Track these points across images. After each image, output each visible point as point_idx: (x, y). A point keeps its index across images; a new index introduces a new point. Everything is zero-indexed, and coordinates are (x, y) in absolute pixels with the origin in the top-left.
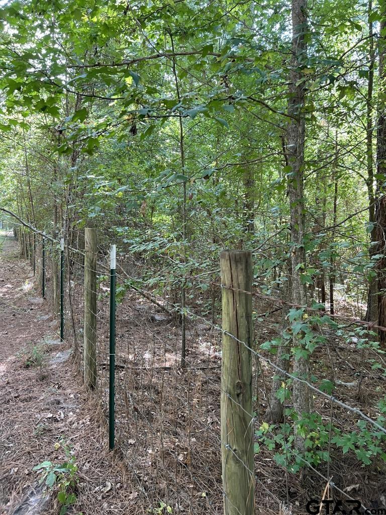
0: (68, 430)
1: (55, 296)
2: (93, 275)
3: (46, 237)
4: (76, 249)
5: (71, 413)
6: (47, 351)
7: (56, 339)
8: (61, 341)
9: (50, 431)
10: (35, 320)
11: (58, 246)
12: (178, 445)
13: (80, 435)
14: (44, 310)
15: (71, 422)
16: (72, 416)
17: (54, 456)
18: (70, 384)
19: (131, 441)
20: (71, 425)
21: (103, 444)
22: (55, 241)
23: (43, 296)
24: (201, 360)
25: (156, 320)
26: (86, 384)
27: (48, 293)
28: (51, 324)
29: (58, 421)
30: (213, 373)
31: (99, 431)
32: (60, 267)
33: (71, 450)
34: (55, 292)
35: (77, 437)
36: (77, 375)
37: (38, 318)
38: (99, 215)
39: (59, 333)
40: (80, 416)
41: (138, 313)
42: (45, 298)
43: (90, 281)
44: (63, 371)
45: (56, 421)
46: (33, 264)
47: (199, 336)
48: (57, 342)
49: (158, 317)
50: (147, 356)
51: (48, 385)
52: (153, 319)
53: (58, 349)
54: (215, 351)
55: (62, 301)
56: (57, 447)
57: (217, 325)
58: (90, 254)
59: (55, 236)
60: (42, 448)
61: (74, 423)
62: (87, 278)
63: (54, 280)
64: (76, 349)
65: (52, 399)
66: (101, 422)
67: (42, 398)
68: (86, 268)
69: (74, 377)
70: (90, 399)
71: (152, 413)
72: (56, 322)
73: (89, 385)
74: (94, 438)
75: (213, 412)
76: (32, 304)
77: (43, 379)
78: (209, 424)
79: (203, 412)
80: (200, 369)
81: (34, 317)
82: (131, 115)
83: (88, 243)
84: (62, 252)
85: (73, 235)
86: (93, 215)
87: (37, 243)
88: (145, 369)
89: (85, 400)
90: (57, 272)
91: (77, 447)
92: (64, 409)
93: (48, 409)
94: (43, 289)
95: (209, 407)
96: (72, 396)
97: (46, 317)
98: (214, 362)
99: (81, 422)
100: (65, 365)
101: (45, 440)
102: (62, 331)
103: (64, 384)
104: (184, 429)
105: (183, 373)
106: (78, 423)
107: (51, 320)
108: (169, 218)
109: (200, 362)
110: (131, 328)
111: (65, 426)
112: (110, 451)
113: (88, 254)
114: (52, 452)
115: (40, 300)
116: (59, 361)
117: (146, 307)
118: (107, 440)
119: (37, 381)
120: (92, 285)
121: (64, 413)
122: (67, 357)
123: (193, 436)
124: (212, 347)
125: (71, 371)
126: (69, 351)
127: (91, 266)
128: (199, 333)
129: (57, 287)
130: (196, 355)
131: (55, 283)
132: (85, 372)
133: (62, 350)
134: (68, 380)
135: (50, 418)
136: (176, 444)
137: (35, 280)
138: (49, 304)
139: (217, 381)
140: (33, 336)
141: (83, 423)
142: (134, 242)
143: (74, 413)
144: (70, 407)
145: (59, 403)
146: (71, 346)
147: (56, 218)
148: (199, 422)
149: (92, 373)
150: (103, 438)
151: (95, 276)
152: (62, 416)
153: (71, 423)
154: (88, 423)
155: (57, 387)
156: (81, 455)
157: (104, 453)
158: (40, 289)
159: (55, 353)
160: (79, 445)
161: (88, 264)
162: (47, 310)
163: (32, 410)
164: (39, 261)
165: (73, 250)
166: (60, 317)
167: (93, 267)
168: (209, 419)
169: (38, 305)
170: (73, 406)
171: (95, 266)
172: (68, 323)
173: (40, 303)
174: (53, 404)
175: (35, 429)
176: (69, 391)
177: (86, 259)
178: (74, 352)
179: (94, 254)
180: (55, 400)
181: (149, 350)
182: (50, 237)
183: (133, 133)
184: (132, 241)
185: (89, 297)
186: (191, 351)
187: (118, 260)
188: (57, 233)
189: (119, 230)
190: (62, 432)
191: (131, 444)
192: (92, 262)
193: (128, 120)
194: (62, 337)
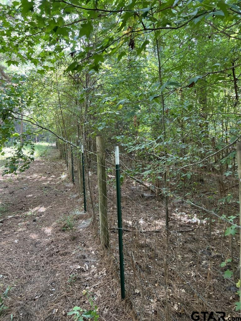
0: (92, 279)
1: (80, 183)
2: (103, 169)
3: (73, 145)
4: (91, 151)
5: (93, 266)
6: (76, 219)
7: (81, 211)
8: (85, 212)
9: (79, 279)
10: (69, 198)
11: (80, 150)
12: (172, 296)
13: (100, 284)
14: (74, 191)
15: (93, 272)
16: (94, 269)
17: (82, 301)
18: (91, 243)
19: (137, 291)
20: (93, 275)
21: (116, 292)
22: (78, 147)
23: (73, 182)
24: (179, 225)
25: (145, 197)
26: (102, 244)
27: (76, 180)
28: (78, 200)
29: (84, 272)
30: (189, 235)
31: (113, 281)
32: (82, 164)
33: (94, 296)
34: (80, 179)
35: (98, 285)
36: (96, 237)
37: (71, 196)
38: (105, 128)
39: (83, 207)
40: (99, 268)
41: (133, 192)
42: (74, 184)
43: (101, 173)
44: (86, 233)
45: (83, 271)
46: (67, 163)
47: (175, 207)
48: (82, 213)
49: (146, 195)
50: (141, 222)
51: (77, 243)
52: (143, 196)
53: (83, 218)
54: (188, 218)
55: (84, 186)
56: (84, 293)
57: (188, 200)
58: (100, 154)
59: (78, 144)
60: (74, 293)
61: (95, 274)
62: (99, 171)
63: (79, 172)
64: (94, 219)
65: (80, 255)
66: (114, 274)
67: (74, 253)
68: (98, 164)
69: (94, 238)
70: (106, 256)
71: (149, 266)
72: (81, 200)
73: (104, 245)
74: (110, 287)
75: (195, 266)
76: (67, 188)
77: (74, 239)
78: (193, 277)
79: (187, 266)
80: (180, 232)
81: (68, 196)
82: (130, 29)
83: (99, 147)
84: (83, 154)
85: (89, 144)
86: (101, 128)
87: (68, 149)
88: (141, 232)
89: (102, 256)
90: (80, 167)
91: (98, 293)
92: (88, 262)
93: (78, 262)
94: (73, 178)
95: (191, 262)
96: (93, 252)
97: (75, 196)
98: (189, 226)
99: (100, 273)
100: (87, 229)
101: (77, 287)
102: (85, 206)
103: (88, 243)
104: (174, 280)
105: (167, 235)
106: (98, 274)
107: (78, 198)
108: (149, 128)
109: (179, 226)
110: (129, 202)
111: (89, 275)
112: (122, 301)
113: (99, 155)
114: (81, 297)
115: (71, 185)
116: (83, 226)
117: (138, 188)
118: (119, 290)
119: (70, 240)
120: (103, 176)
121: (88, 265)
122: (89, 223)
123: (183, 288)
124: (186, 215)
125: (92, 234)
126: (90, 219)
127: (101, 163)
128: (176, 205)
129: (81, 177)
130: (175, 221)
131: (79, 174)
132: (101, 236)
133: (85, 218)
134: (90, 240)
135: (79, 269)
136: (171, 295)
137: (68, 172)
138: (77, 187)
139: (193, 241)
140: (67, 208)
141: (102, 274)
142: (128, 145)
143: (95, 265)
144: (92, 261)
145: (84, 257)
146: (91, 216)
147: (79, 133)
148: (185, 275)
149: (106, 237)
150: (116, 288)
151: (104, 169)
152: (87, 267)
153: (94, 274)
154: (105, 274)
155: (83, 245)
156: (102, 301)
157: (117, 301)
158: (71, 178)
159: (81, 221)
160: (100, 292)
161: (99, 161)
162: (76, 191)
163: (68, 262)
164: (70, 161)
165: (90, 153)
166: (83, 196)
167: (103, 164)
168: (192, 273)
169: (70, 188)
170: (94, 261)
171: (104, 162)
172: (89, 200)
173: (71, 187)
174: (80, 258)
175: (70, 277)
176: (91, 248)
177: (98, 158)
178: (94, 221)
179: (103, 154)
180: (82, 256)
181: (142, 218)
182: (75, 145)
183: (132, 47)
184: (126, 145)
185: (101, 184)
186: (171, 218)
187: (120, 158)
188: (79, 142)
189: (118, 138)
190: (88, 280)
191: (137, 293)
192: (102, 159)
193: (127, 34)
194: (85, 210)
